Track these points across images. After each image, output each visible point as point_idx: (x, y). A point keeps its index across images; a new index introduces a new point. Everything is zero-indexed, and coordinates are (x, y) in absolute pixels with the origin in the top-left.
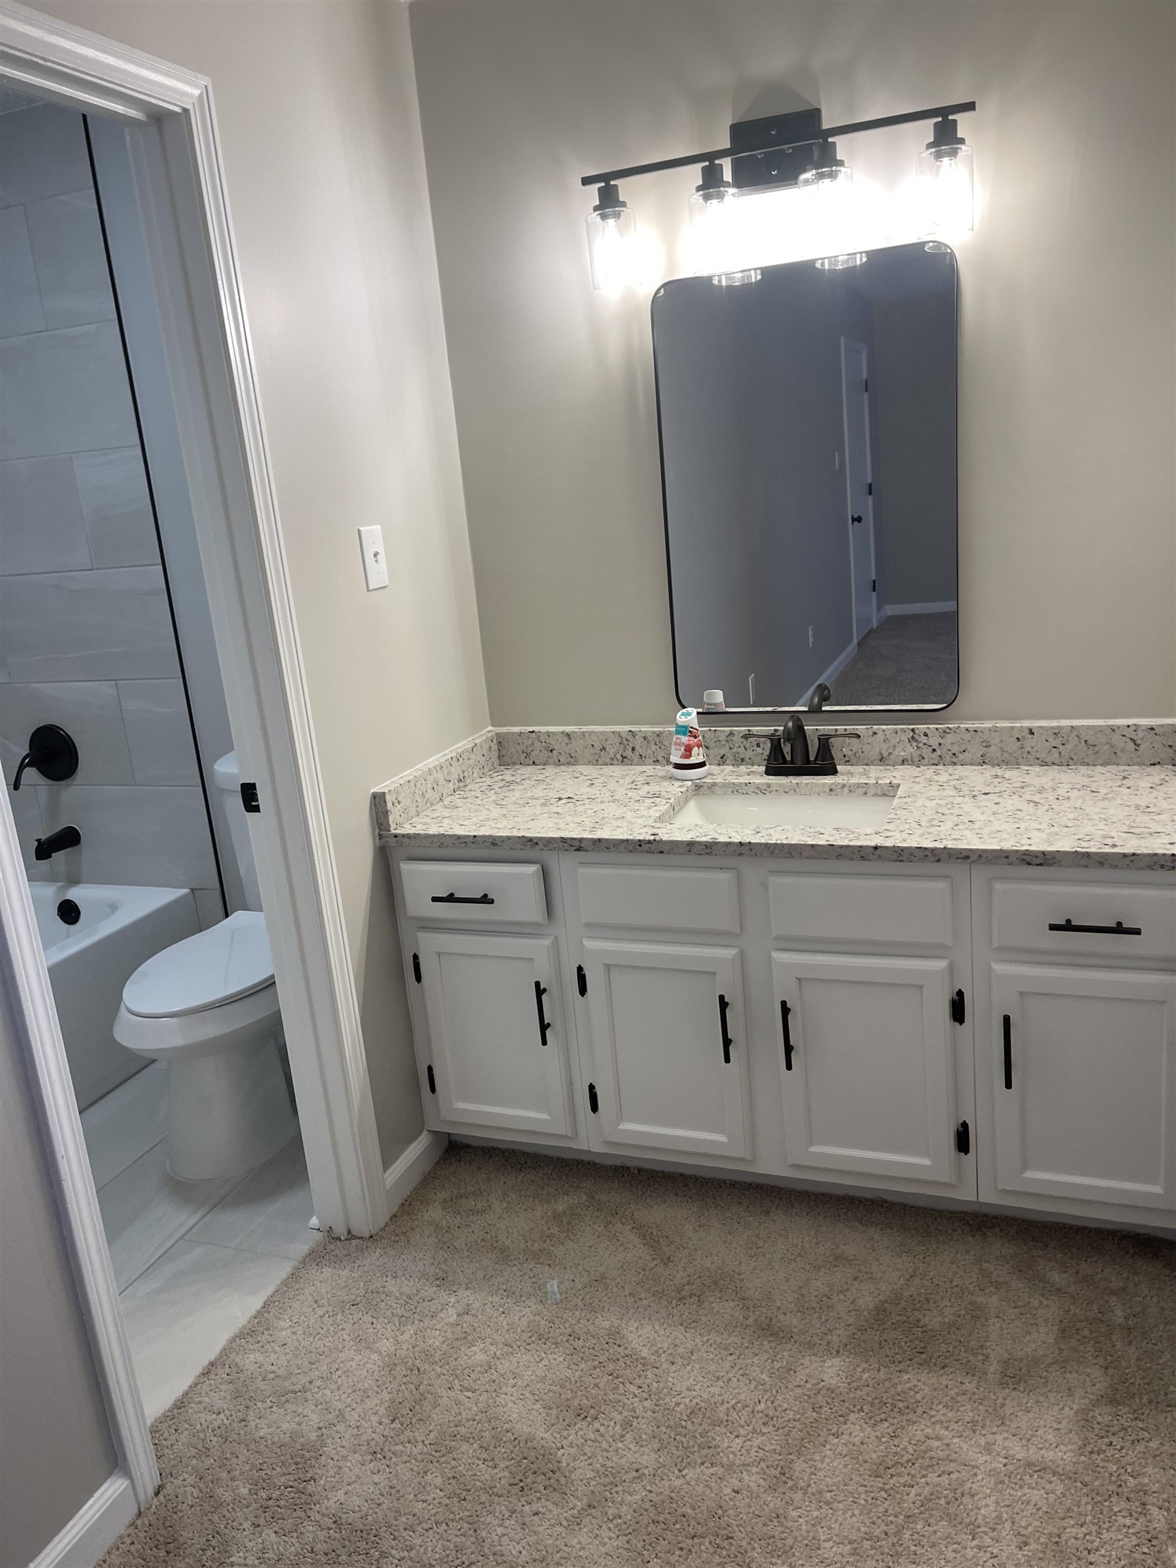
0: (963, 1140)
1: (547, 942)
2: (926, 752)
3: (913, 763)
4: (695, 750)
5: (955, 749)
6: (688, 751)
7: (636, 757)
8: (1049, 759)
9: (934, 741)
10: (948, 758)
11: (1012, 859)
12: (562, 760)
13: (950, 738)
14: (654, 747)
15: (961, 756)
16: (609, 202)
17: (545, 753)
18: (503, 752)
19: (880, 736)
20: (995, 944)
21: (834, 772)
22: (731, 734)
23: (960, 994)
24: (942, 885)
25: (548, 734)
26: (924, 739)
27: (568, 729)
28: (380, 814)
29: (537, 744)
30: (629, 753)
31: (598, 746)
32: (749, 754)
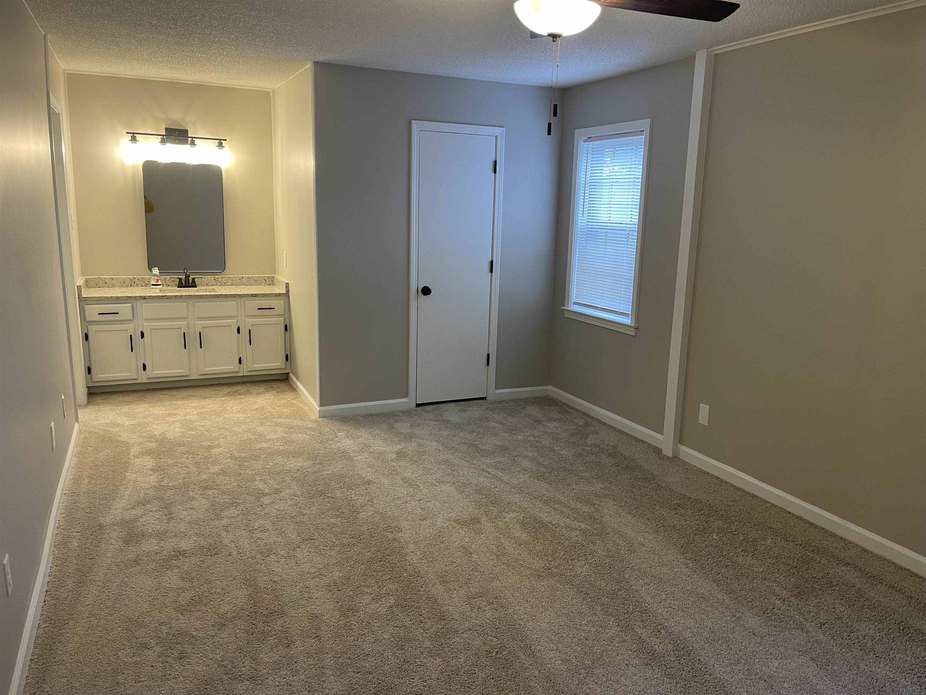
0: (240, 362)
1: (133, 325)
2: (218, 282)
3: (215, 285)
4: (159, 281)
5: (225, 282)
6: (157, 281)
7: (135, 285)
8: (247, 284)
9: (220, 280)
10: (223, 284)
11: (250, 296)
12: (110, 286)
13: (223, 279)
14: (141, 282)
15: (227, 284)
16: (134, 139)
17: (104, 284)
18: (88, 284)
19: (206, 279)
20: (246, 315)
21: (196, 287)
22: (165, 278)
23: (239, 327)
24: (235, 302)
25: (105, 278)
26: (217, 280)
27: (112, 277)
28: (79, 292)
29: (101, 281)
30: (133, 284)
31: (123, 282)
32: (170, 284)
